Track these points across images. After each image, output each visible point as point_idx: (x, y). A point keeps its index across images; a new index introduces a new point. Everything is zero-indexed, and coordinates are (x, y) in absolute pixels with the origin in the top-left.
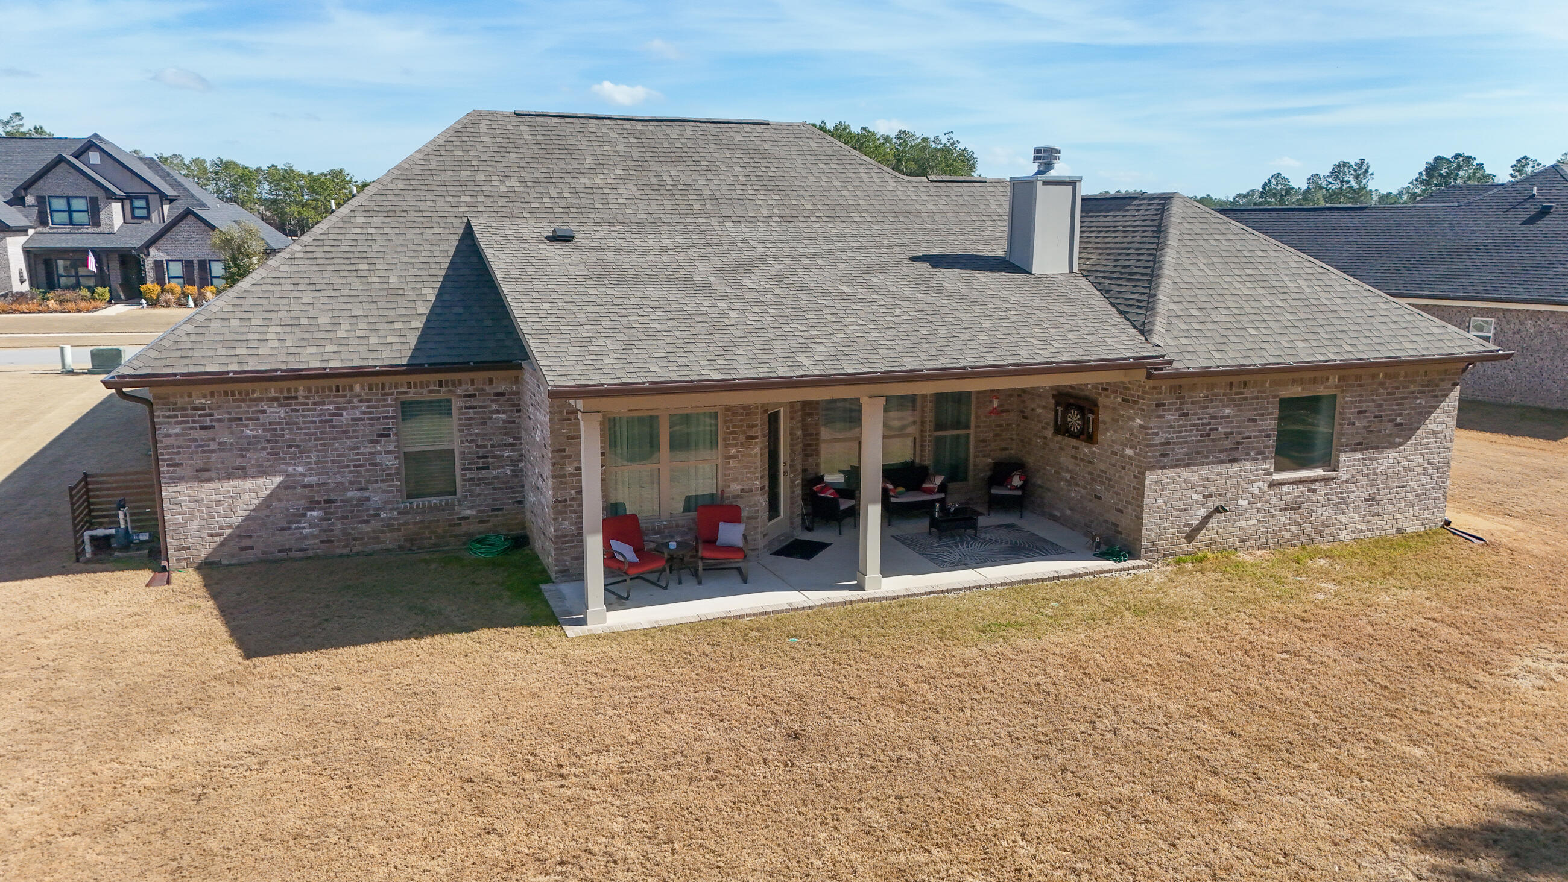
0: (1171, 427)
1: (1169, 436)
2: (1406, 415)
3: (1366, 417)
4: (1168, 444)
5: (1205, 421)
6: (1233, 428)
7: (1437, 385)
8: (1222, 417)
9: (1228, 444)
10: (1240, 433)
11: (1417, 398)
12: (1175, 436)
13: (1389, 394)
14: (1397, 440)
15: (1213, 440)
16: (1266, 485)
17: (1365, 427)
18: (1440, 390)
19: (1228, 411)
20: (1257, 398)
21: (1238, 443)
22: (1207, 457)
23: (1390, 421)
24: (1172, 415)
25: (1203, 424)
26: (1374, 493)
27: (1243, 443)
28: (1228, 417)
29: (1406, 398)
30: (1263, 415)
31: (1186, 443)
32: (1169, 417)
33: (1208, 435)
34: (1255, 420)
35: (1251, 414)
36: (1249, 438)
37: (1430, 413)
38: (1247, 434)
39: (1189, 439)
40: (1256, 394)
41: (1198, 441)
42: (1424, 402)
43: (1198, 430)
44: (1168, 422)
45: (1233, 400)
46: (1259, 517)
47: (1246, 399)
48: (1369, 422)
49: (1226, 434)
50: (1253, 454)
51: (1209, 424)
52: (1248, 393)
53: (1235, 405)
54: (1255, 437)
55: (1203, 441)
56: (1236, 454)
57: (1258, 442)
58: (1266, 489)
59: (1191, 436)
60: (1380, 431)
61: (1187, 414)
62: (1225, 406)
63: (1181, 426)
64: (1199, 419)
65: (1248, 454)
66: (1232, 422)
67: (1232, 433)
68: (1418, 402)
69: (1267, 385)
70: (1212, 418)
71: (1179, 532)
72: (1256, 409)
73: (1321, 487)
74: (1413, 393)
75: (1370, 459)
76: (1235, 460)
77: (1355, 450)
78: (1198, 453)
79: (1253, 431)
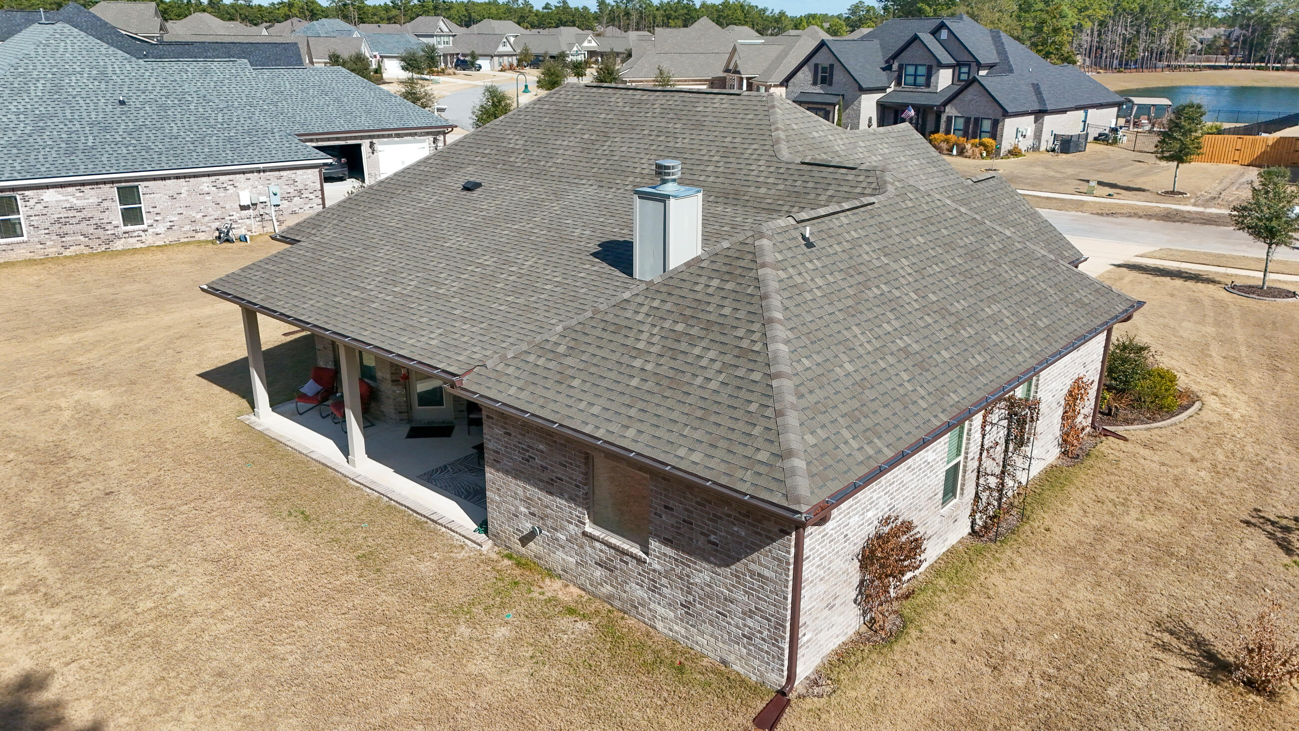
0: (498, 439)
1: (499, 447)
2: (720, 536)
3: (672, 515)
4: (498, 453)
5: (524, 447)
6: (547, 463)
7: (760, 522)
8: (537, 450)
9: (545, 476)
10: (553, 471)
11: (735, 525)
12: (503, 448)
13: (697, 503)
14: (712, 559)
15: (532, 467)
16: (580, 531)
17: (672, 526)
18: (763, 529)
19: (541, 447)
20: (565, 446)
21: (552, 480)
22: (529, 480)
23: (702, 533)
24: (499, 430)
25: (523, 449)
26: (690, 602)
27: (556, 482)
28: (542, 452)
29: (720, 518)
30: (571, 464)
31: (511, 458)
32: (497, 431)
33: (528, 461)
34: (565, 466)
35: (561, 458)
36: (561, 480)
37: (754, 551)
38: (559, 476)
39: (513, 457)
40: (563, 442)
41: (521, 462)
42: (743, 534)
43: (519, 452)
44: (497, 435)
45: (545, 438)
46: (578, 558)
47: (555, 442)
48: (677, 522)
49: (542, 466)
50: (566, 496)
51: (527, 451)
52: (557, 438)
53: (548, 444)
54: (567, 482)
56: (553, 490)
57: (569, 488)
58: (580, 535)
59: (515, 455)
60: (691, 539)
61: (510, 434)
62: (541, 442)
63: (506, 442)
64: (520, 443)
65: (562, 494)
66: (546, 458)
67: (546, 468)
68: (736, 529)
70: (529, 446)
71: (514, 532)
72: (564, 456)
73: (632, 564)
74: (729, 516)
75: (682, 563)
76: (551, 494)
77: (666, 545)
78: (521, 472)
79: (564, 475)
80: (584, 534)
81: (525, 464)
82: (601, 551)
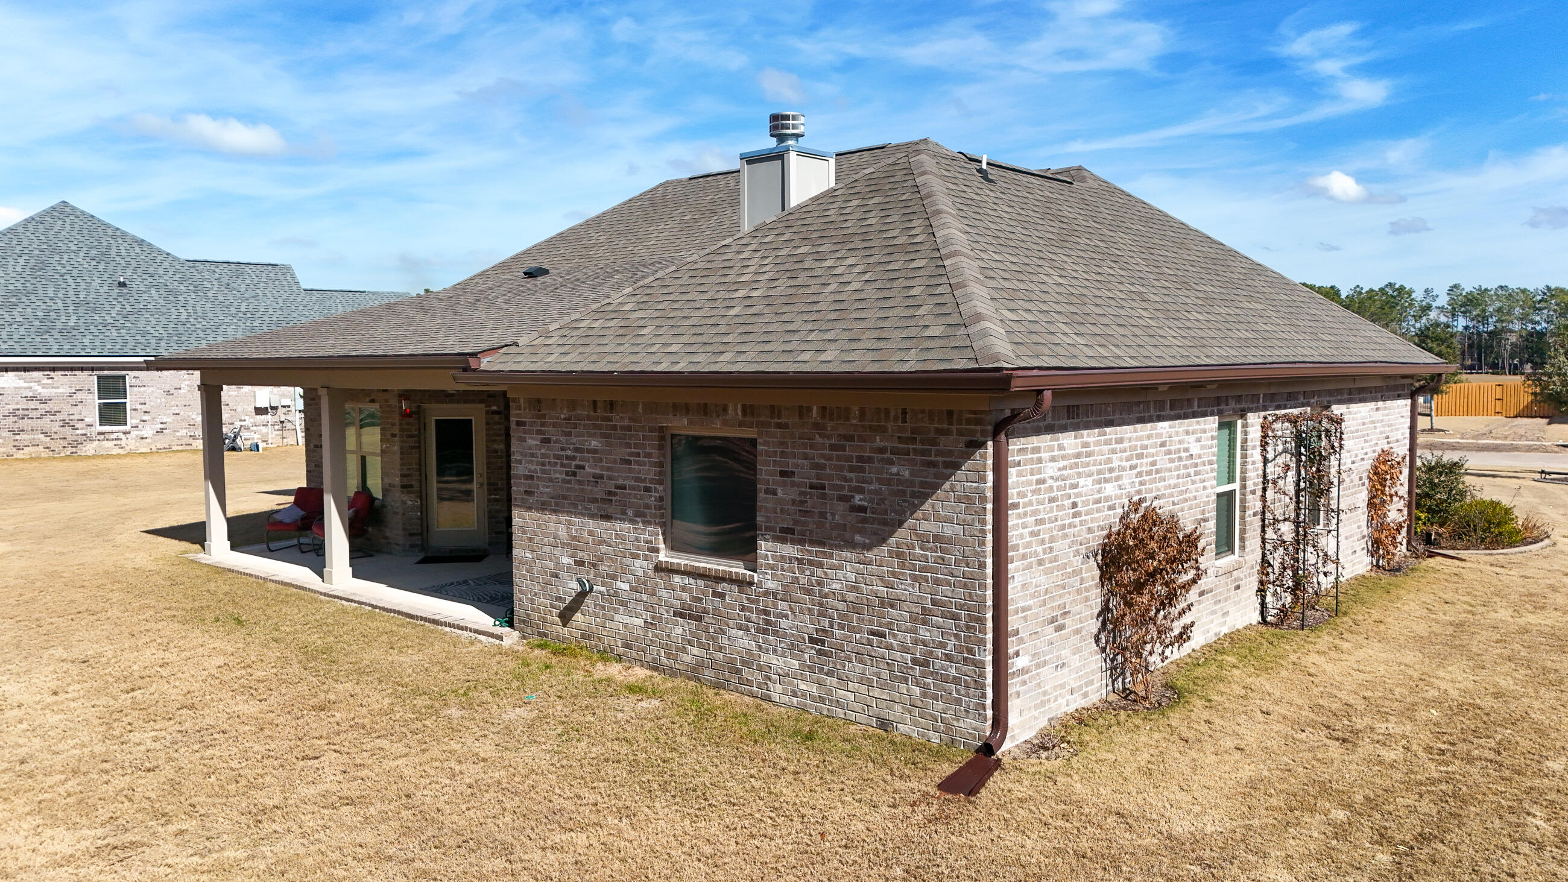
0: (532, 455)
1: (532, 468)
2: (870, 492)
3: (793, 484)
4: (531, 478)
5: (569, 453)
6: (602, 468)
7: (933, 442)
8: (589, 451)
9: (598, 492)
10: (610, 478)
11: (892, 463)
12: (538, 468)
13: (833, 447)
14: (858, 538)
15: (580, 482)
16: (651, 567)
17: (794, 502)
18: (939, 453)
19: (594, 443)
22: (576, 506)
23: (841, 498)
24: (533, 439)
25: (568, 458)
26: (824, 631)
29: (870, 460)
31: (551, 480)
32: (531, 442)
33: (574, 474)
34: (629, 462)
35: (622, 452)
36: (623, 487)
37: (925, 497)
38: (620, 482)
41: (564, 481)
42: (907, 474)
43: (563, 465)
46: (648, 616)
48: (802, 493)
50: (630, 513)
51: (574, 458)
53: (603, 436)
54: (632, 488)
57: (635, 497)
58: (650, 573)
59: (555, 472)
60: (823, 515)
61: (548, 441)
64: (562, 449)
65: (624, 513)
67: (601, 477)
68: (894, 470)
69: (640, 410)
70: (577, 450)
71: (552, 606)
73: (731, 592)
74: (882, 450)
75: (811, 563)
77: (783, 541)
79: (627, 478)
80: (659, 568)
81: (569, 482)
82: (683, 589)
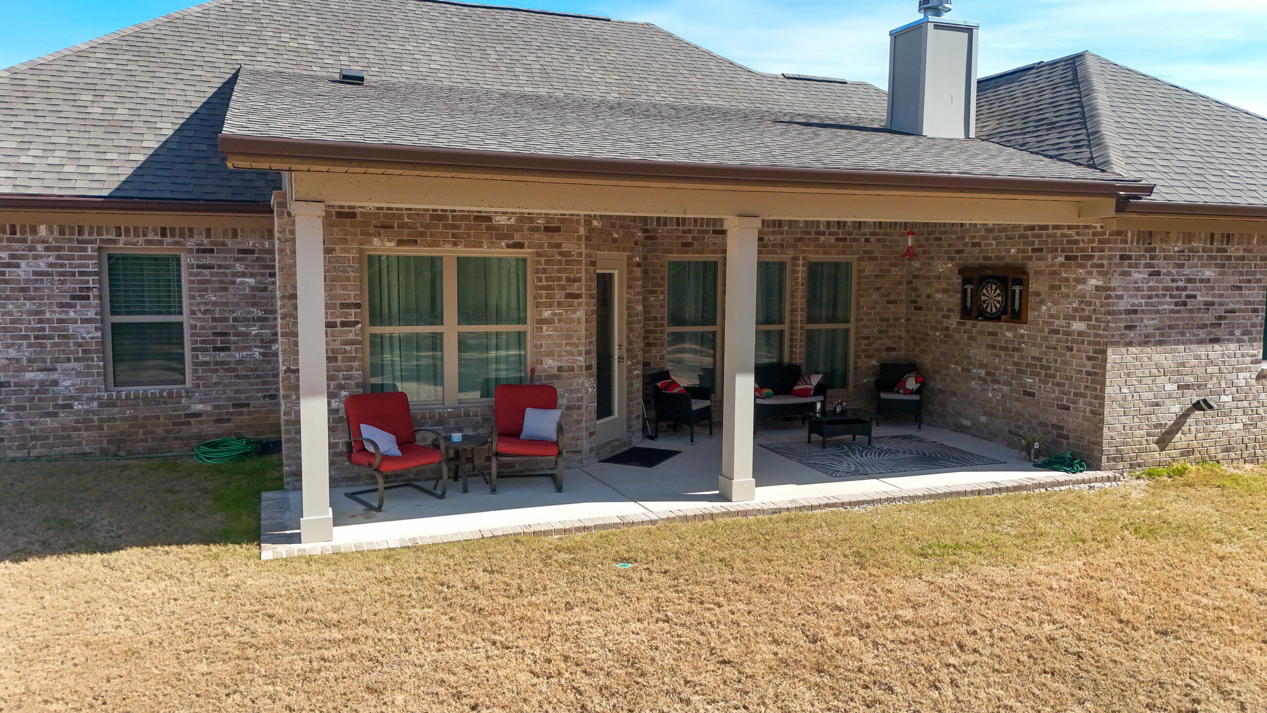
0: (1138, 289)
1: (1137, 302)
4: (1135, 312)
5: (1181, 284)
6: (1213, 296)
8: (1201, 281)
9: (1209, 318)
10: (1221, 304)
12: (1143, 301)
15: (1191, 311)
16: (1254, 376)
19: (1209, 273)
20: (1243, 258)
21: (1220, 318)
22: (1183, 334)
24: (1140, 272)
25: (1178, 289)
27: (1226, 317)
28: (1208, 281)
30: (1249, 281)
31: (1158, 312)
32: (1137, 276)
33: (1185, 304)
34: (1240, 288)
35: (1234, 280)
36: (1233, 311)
38: (1231, 306)
39: (1160, 308)
40: (1241, 253)
41: (1172, 311)
43: (1171, 296)
44: (1136, 282)
45: (1214, 258)
46: (1245, 419)
47: (1229, 258)
49: (1206, 304)
50: (1237, 333)
51: (1185, 289)
52: (1234, 250)
53: (1217, 266)
54: (1241, 311)
55: (1179, 312)
56: (1219, 333)
57: (1244, 318)
58: (1253, 382)
59: (1163, 303)
61: (1158, 273)
62: (1204, 266)
63: (1150, 289)
64: (1173, 281)
65: (1232, 333)
66: (1213, 288)
67: (1213, 304)
69: (1255, 242)
70: (1189, 281)
71: (1149, 435)
72: (1241, 273)
76: (1216, 340)
78: (1171, 327)
80: (1260, 376)
